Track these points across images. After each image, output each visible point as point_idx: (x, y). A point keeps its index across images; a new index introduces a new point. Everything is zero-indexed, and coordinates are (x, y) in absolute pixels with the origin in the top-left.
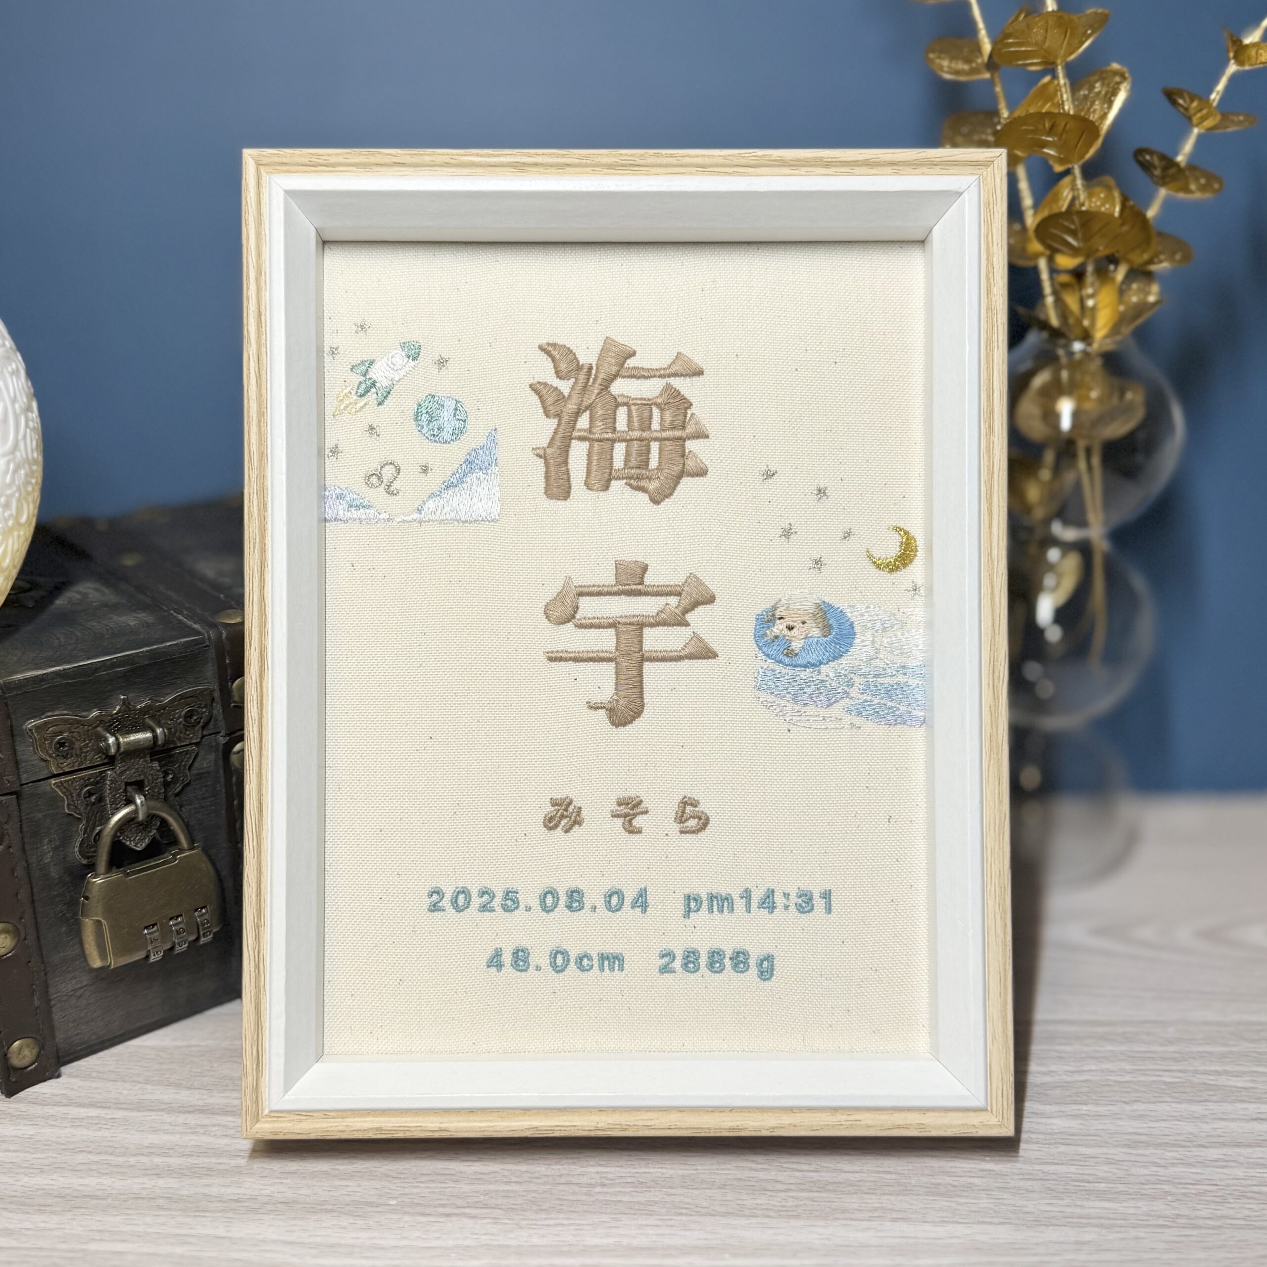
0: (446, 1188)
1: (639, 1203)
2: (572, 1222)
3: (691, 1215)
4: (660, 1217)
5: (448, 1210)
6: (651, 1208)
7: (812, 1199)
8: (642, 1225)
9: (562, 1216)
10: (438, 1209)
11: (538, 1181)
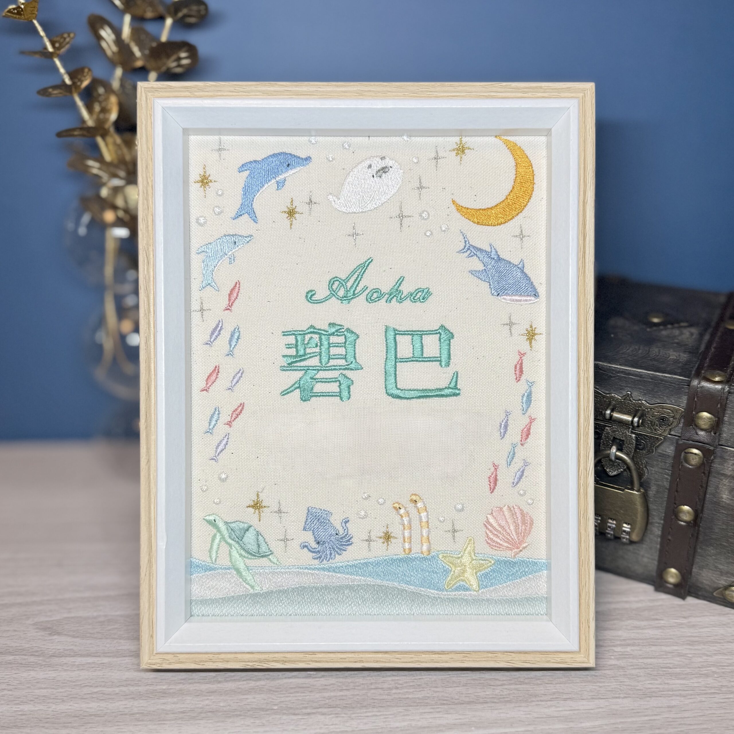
0: (306, 696)
1: (419, 698)
2: (382, 713)
3: (449, 704)
4: (432, 707)
5: (309, 711)
6: (426, 701)
7: (517, 689)
8: (422, 713)
9: (375, 710)
10: (302, 710)
11: (359, 688)
